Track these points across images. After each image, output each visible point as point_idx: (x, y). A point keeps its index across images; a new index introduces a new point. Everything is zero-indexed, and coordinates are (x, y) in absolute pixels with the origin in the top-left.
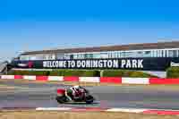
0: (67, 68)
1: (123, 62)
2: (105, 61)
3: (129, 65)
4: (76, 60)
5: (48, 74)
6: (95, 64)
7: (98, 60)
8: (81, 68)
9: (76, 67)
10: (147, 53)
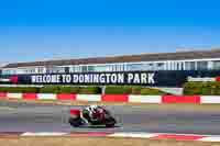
0: (62, 83)
1: (130, 76)
2: (108, 75)
3: (137, 80)
4: (72, 74)
5: (38, 91)
6: (96, 79)
7: (100, 73)
8: (78, 83)
9: (72, 83)
10: (160, 65)
